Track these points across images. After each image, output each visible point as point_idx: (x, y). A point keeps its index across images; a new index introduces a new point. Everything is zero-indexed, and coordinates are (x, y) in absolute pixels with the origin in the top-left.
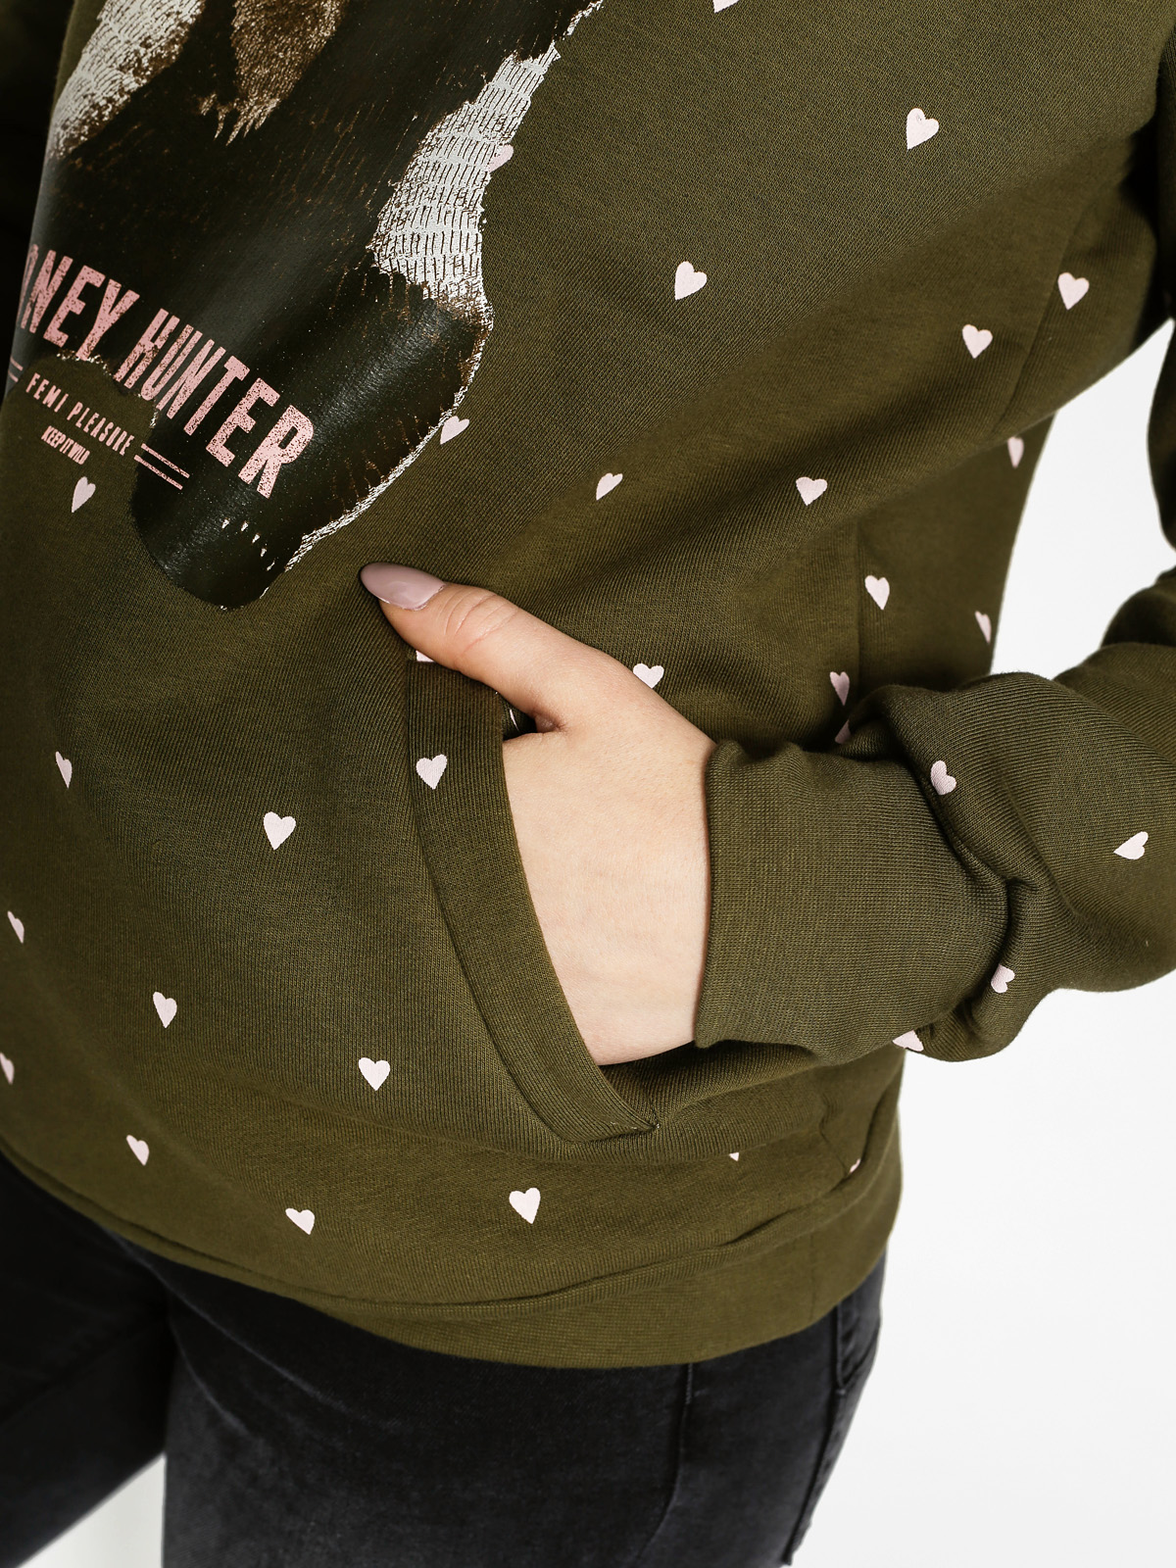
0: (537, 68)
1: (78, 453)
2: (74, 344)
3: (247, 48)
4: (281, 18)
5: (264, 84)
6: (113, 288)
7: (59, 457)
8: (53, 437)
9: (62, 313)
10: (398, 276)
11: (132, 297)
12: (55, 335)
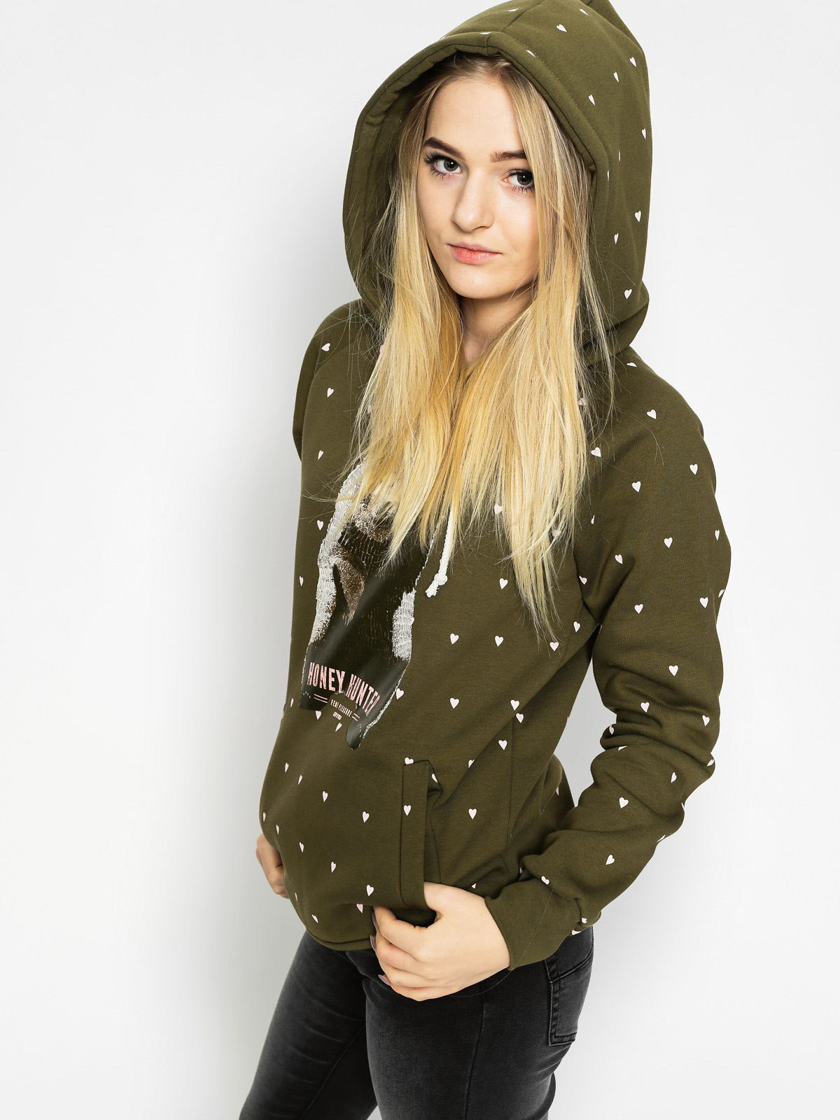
0: (412, 595)
1: (339, 717)
2: (337, 689)
3: (349, 597)
4: (353, 588)
5: (353, 607)
6: (338, 672)
7: (335, 718)
8: (335, 714)
9: (330, 682)
10: (399, 657)
11: (343, 673)
12: (332, 688)
